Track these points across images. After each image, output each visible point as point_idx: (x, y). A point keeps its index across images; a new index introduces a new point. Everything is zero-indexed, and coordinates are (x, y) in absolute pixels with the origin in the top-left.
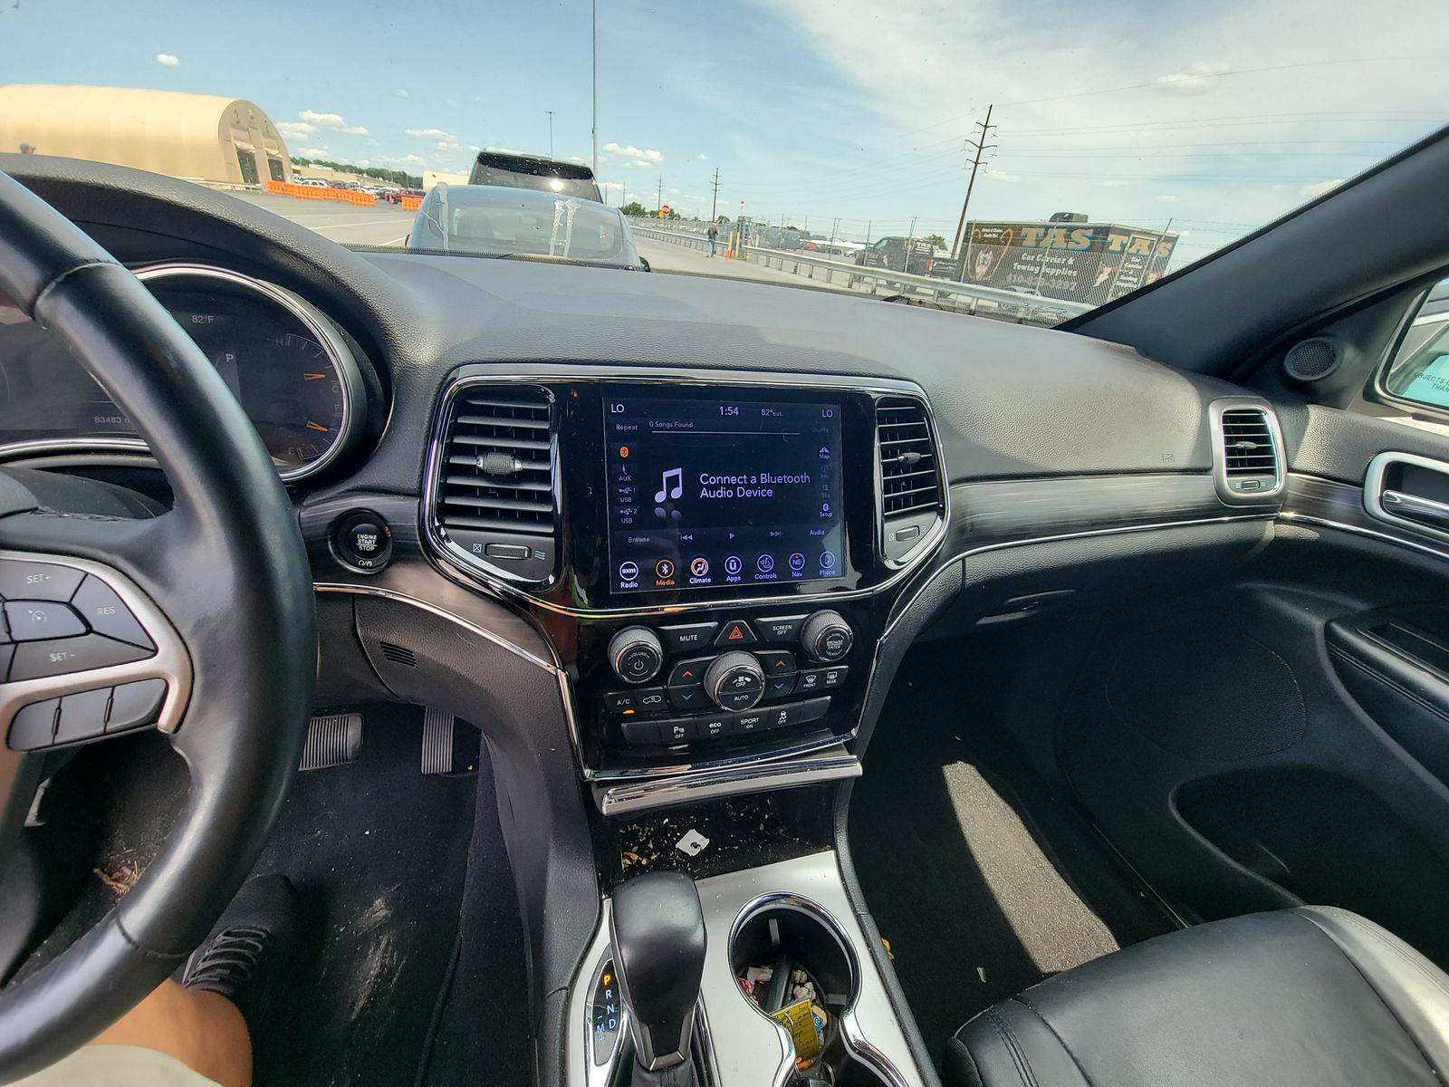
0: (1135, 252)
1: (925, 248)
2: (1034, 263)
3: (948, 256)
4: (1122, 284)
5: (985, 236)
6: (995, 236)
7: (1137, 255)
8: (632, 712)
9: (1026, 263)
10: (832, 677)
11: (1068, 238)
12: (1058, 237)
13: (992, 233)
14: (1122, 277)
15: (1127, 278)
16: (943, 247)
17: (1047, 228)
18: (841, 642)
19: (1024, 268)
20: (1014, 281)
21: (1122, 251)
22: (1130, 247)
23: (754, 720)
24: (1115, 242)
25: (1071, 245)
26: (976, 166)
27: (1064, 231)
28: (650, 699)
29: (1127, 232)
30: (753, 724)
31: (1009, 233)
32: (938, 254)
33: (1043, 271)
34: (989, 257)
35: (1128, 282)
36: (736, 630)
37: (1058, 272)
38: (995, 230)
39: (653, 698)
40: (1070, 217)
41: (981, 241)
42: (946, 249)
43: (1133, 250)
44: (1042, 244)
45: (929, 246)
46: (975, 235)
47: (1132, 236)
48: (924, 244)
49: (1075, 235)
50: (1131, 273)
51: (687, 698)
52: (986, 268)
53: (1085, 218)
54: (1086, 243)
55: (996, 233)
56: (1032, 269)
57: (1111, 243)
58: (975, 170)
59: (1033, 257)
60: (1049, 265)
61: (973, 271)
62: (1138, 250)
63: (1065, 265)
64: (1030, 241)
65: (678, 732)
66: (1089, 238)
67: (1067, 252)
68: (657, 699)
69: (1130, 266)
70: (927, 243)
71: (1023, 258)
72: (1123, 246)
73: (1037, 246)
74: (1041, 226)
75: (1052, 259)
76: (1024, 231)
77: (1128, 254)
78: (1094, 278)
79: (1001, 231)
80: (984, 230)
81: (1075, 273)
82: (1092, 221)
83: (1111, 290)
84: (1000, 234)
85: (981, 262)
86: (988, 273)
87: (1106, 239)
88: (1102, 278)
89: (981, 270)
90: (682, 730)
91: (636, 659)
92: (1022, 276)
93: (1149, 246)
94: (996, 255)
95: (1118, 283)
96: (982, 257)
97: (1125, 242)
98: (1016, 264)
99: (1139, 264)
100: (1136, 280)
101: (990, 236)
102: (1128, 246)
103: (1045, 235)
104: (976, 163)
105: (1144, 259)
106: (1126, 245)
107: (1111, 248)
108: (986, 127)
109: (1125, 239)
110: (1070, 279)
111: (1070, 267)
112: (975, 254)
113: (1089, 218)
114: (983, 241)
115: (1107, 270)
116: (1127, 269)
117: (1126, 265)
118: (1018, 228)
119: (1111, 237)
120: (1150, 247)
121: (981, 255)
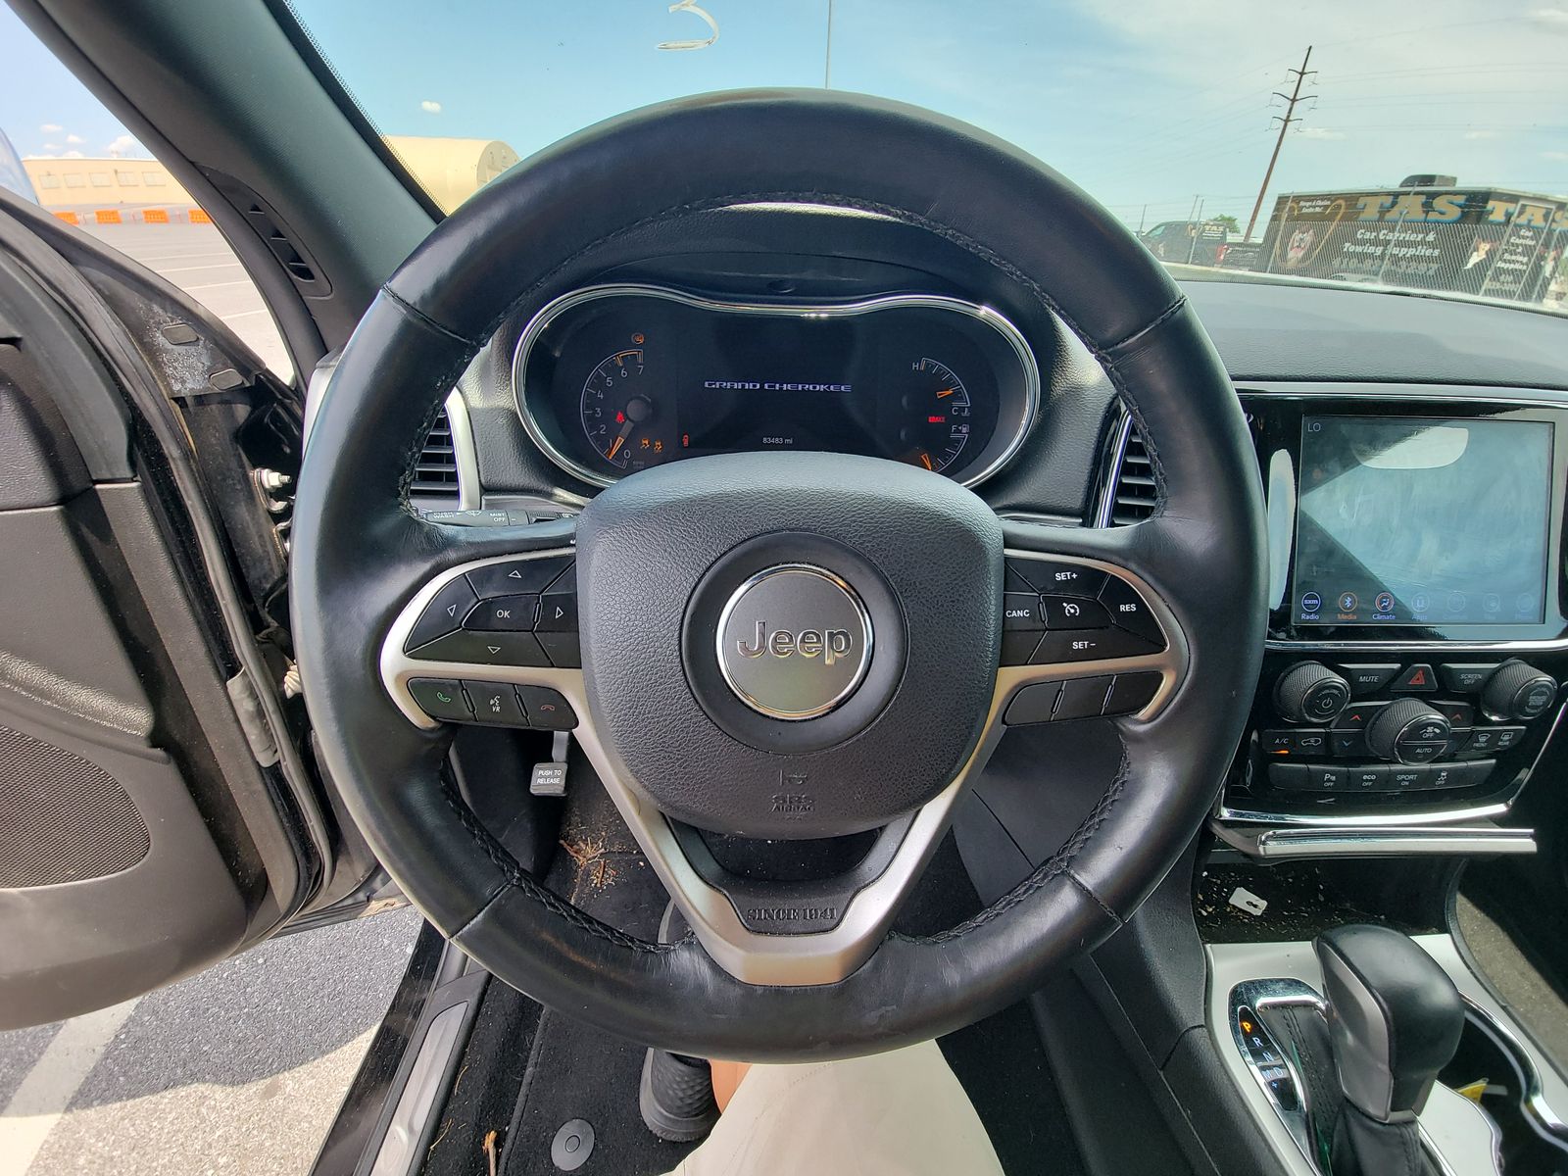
0: (1526, 222)
1: (1214, 233)
2: (1376, 243)
3: (1241, 239)
4: (1506, 266)
5: (1304, 210)
6: (1318, 210)
7: (1529, 227)
8: (1287, 752)
9: (1363, 242)
10: (1506, 738)
11: (1428, 207)
12: (1412, 207)
13: (1314, 207)
14: (1507, 256)
15: (1514, 258)
16: (1234, 230)
17: (1396, 195)
18: (1544, 698)
19: (1359, 249)
20: (1344, 266)
21: (1508, 221)
22: (1518, 216)
23: (1411, 777)
24: (1497, 211)
25: (1432, 216)
26: (1285, 125)
27: (1423, 198)
28: (1309, 742)
29: (1513, 198)
30: (1410, 781)
31: (1339, 206)
32: (1231, 238)
33: (1388, 252)
34: (1308, 237)
35: (1514, 262)
36: (1420, 674)
37: (1411, 251)
38: (1320, 203)
39: (1312, 740)
40: (1428, 180)
41: (1298, 219)
42: (1238, 232)
43: (1523, 220)
44: (1388, 216)
45: (1221, 229)
46: (1292, 211)
47: (1522, 202)
48: (1215, 228)
49: (1438, 203)
50: (1520, 250)
51: (1346, 744)
52: (1302, 253)
53: (1454, 180)
54: (1456, 213)
55: (1320, 207)
56: (1372, 249)
57: (1492, 212)
58: (1284, 129)
59: (1374, 234)
60: (1400, 244)
61: (1284, 256)
62: (1530, 221)
63: (1423, 243)
64: (1371, 212)
65: (1329, 780)
66: (1460, 206)
67: (1425, 226)
68: (1317, 741)
69: (1518, 241)
70: (1218, 226)
71: (1359, 236)
72: (1509, 216)
73: (1381, 218)
74: (1388, 194)
75: (1403, 235)
76: (1361, 202)
77: (1516, 225)
78: (1465, 258)
79: (1329, 203)
80: (1302, 204)
81: (1437, 252)
82: (1462, 184)
83: (1489, 273)
84: (1326, 207)
85: (1296, 244)
86: (1304, 259)
87: (1485, 207)
88: (1475, 259)
89: (1294, 255)
90: (1334, 778)
91: (1326, 696)
92: (1355, 260)
93: (1544, 216)
94: (1318, 235)
95: (1500, 264)
96: (1297, 238)
97: (1511, 210)
98: (1347, 245)
99: (1532, 239)
100: (1525, 260)
101: (1311, 210)
102: (1516, 215)
103: (1394, 204)
104: (1287, 121)
105: (1537, 231)
106: (1512, 214)
107: (1491, 218)
108: (1302, 74)
109: (1511, 207)
110: (1430, 259)
111: (1432, 245)
112: (1289, 235)
113: (1458, 181)
114: (1301, 217)
115: (1485, 247)
116: (1513, 245)
117: (1512, 241)
118: (1352, 199)
119: (1491, 205)
120: (1546, 217)
121: (1297, 236)
